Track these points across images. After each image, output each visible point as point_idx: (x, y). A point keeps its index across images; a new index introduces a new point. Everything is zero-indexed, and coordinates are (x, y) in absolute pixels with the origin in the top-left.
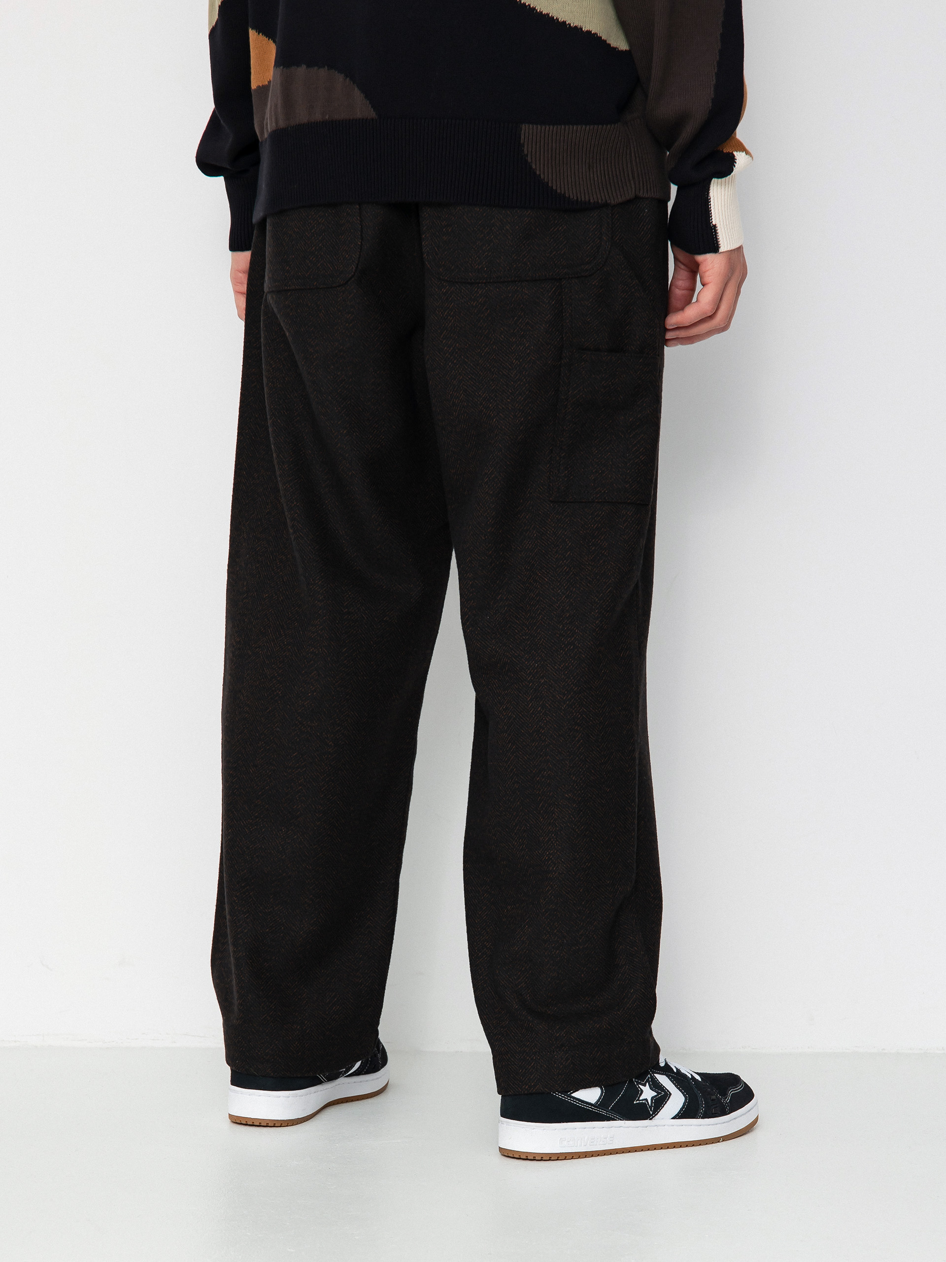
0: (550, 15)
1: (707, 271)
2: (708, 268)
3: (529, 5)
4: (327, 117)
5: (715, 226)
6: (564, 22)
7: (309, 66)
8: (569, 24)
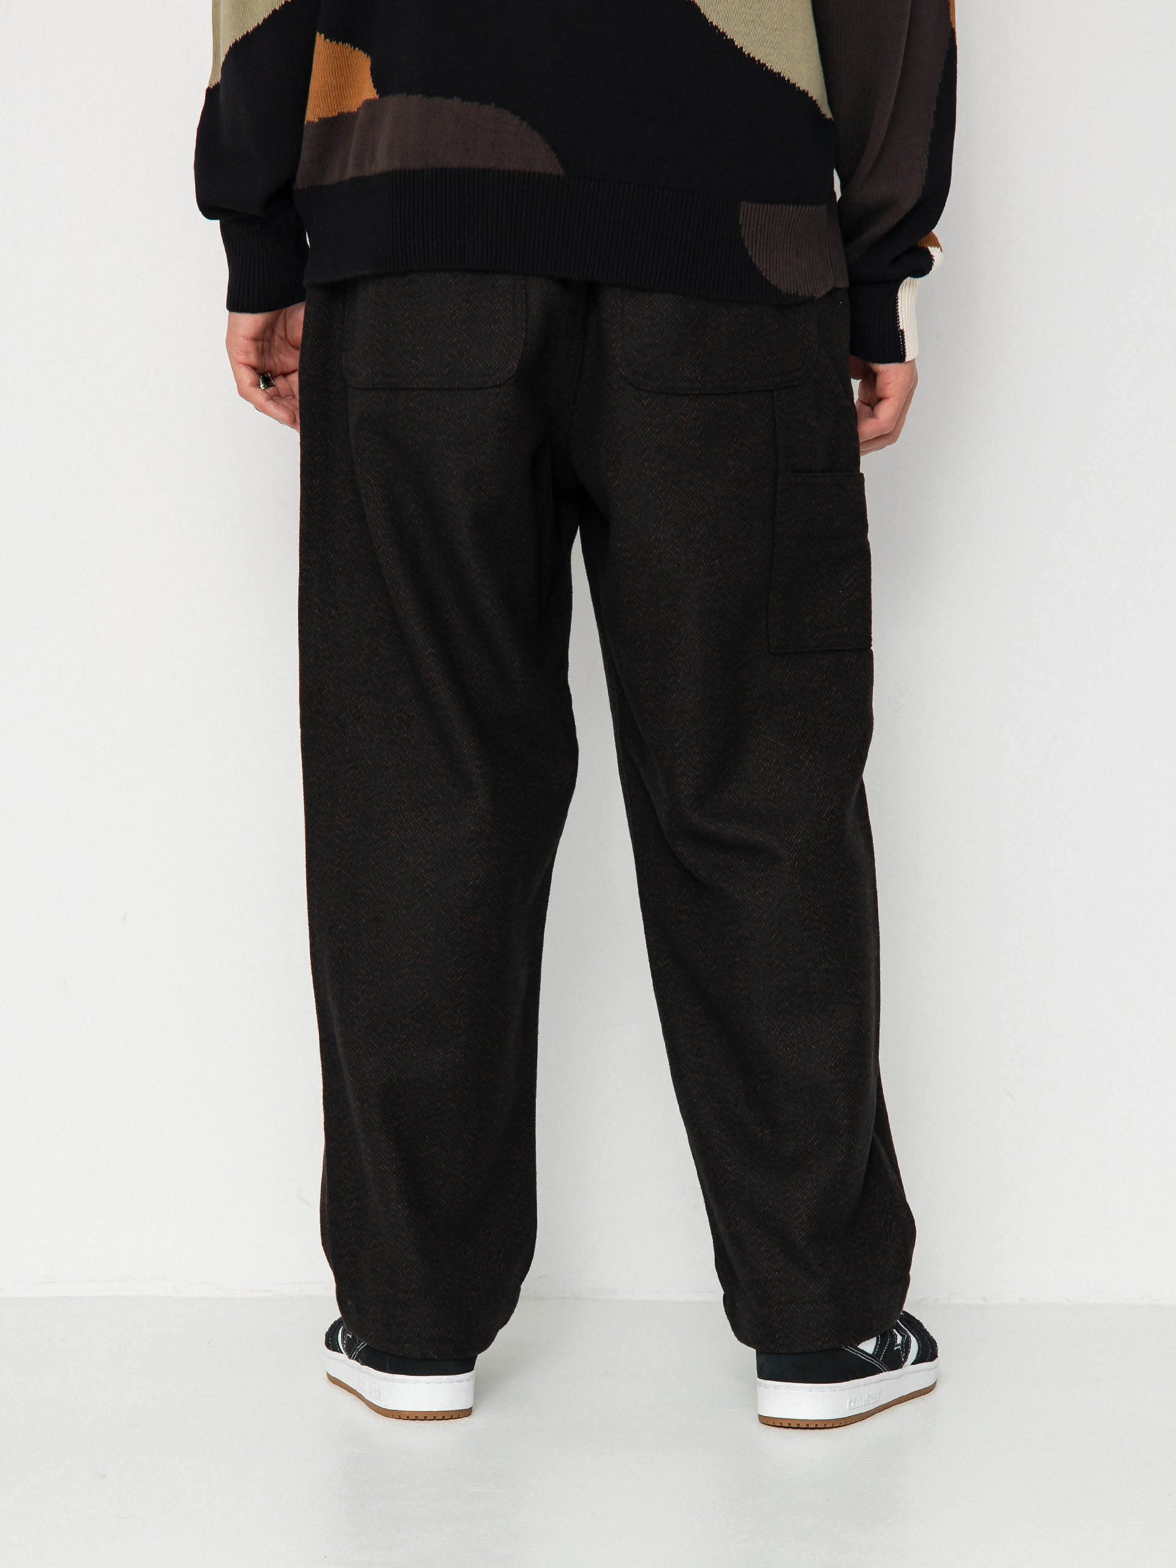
0: (782, 75)
1: (890, 383)
2: (891, 380)
3: (759, 61)
4: (492, 165)
5: (902, 331)
6: (794, 85)
7: (464, 99)
8: (799, 88)
